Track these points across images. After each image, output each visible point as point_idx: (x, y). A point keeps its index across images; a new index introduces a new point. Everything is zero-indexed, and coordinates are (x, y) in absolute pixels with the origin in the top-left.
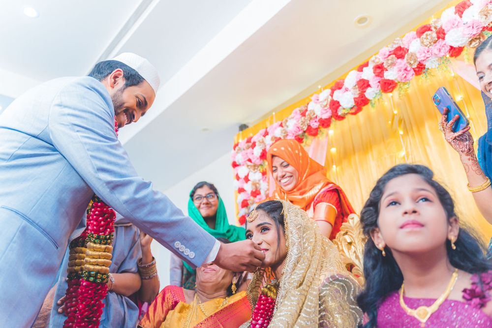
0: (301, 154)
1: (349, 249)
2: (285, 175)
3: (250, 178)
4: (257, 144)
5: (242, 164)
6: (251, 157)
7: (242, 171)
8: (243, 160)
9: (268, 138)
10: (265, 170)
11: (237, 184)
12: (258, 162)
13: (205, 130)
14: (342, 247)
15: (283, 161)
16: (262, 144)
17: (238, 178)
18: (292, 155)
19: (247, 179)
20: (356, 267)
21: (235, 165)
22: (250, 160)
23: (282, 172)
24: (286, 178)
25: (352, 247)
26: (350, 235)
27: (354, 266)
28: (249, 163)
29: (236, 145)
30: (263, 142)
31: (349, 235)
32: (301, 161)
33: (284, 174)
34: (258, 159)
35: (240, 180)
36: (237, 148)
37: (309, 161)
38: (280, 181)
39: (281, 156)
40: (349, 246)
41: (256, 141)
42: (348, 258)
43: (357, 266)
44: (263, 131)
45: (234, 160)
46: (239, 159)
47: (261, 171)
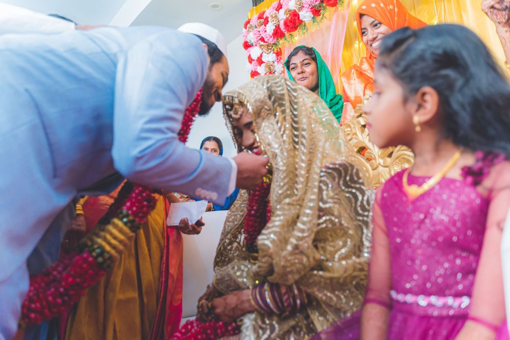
0: (396, 10)
1: (363, 132)
2: (376, 38)
3: (263, 59)
4: (269, 19)
5: (254, 44)
6: (263, 35)
7: (255, 52)
8: (255, 40)
9: (282, 11)
10: (279, 50)
11: (250, 67)
12: (271, 41)
13: (215, 6)
14: (356, 130)
15: (373, 20)
16: (275, 19)
17: (251, 60)
18: (384, 12)
19: (260, 61)
20: (368, 150)
21: (247, 46)
22: (262, 39)
23: (373, 34)
24: (378, 40)
25: (366, 129)
26: (365, 118)
27: (367, 150)
28: (262, 43)
29: (248, 22)
30: (276, 16)
31: (363, 117)
32: (396, 19)
33: (375, 36)
34: (271, 37)
35: (253, 62)
36: (248, 25)
37: (407, 18)
38: (371, 45)
39: (370, 14)
40: (363, 128)
41: (268, 16)
42: (361, 141)
43: (370, 149)
44: (275, 4)
45: (246, 40)
46: (252, 38)
47: (275, 51)
